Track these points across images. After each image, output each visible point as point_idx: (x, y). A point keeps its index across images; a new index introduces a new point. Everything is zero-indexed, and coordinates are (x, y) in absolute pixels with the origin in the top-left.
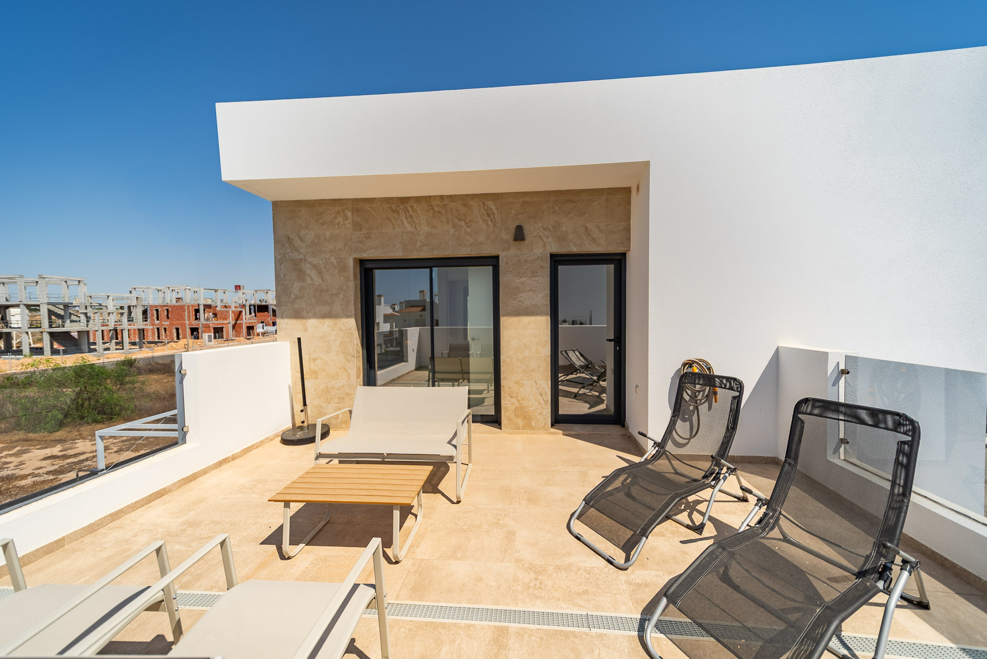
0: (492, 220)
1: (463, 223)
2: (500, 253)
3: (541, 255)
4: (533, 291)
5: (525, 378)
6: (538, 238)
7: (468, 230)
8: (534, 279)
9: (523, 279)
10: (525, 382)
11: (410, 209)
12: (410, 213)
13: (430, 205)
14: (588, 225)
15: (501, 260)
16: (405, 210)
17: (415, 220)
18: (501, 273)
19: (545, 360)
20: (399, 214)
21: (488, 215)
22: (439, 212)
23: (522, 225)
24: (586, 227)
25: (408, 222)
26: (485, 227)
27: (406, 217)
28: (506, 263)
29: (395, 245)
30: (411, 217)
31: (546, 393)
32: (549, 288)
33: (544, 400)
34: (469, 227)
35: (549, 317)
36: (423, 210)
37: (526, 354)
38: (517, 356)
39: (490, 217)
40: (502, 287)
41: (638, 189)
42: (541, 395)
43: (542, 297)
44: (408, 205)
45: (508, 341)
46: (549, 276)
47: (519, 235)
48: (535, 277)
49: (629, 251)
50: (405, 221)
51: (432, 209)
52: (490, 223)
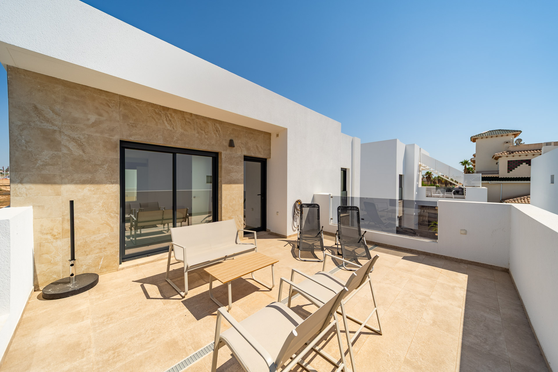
0: (218, 134)
1: (203, 132)
2: (222, 152)
3: (240, 155)
4: (237, 172)
5: (233, 215)
6: (239, 147)
7: (206, 136)
9: (233, 166)
10: (233, 217)
11: (169, 115)
12: (170, 118)
13: (184, 117)
14: (258, 145)
15: (222, 155)
16: (165, 115)
17: (173, 123)
18: (223, 162)
19: (242, 205)
20: (161, 117)
21: (217, 131)
22: (189, 122)
23: (233, 139)
24: (257, 146)
25: (168, 123)
26: (215, 137)
27: (166, 120)
28: (225, 157)
29: (157, 136)
30: (170, 120)
31: (242, 221)
32: (243, 171)
33: (241, 224)
34: (206, 135)
35: (243, 185)
36: (179, 118)
37: (234, 203)
38: (230, 204)
39: (217, 132)
40: (223, 169)
41: (278, 135)
42: (240, 222)
43: (241, 175)
44: (168, 112)
45: (226, 197)
46: (243, 165)
47: (231, 144)
48: (238, 165)
49: (270, 158)
50: (165, 122)
51: (185, 119)
52: (218, 135)
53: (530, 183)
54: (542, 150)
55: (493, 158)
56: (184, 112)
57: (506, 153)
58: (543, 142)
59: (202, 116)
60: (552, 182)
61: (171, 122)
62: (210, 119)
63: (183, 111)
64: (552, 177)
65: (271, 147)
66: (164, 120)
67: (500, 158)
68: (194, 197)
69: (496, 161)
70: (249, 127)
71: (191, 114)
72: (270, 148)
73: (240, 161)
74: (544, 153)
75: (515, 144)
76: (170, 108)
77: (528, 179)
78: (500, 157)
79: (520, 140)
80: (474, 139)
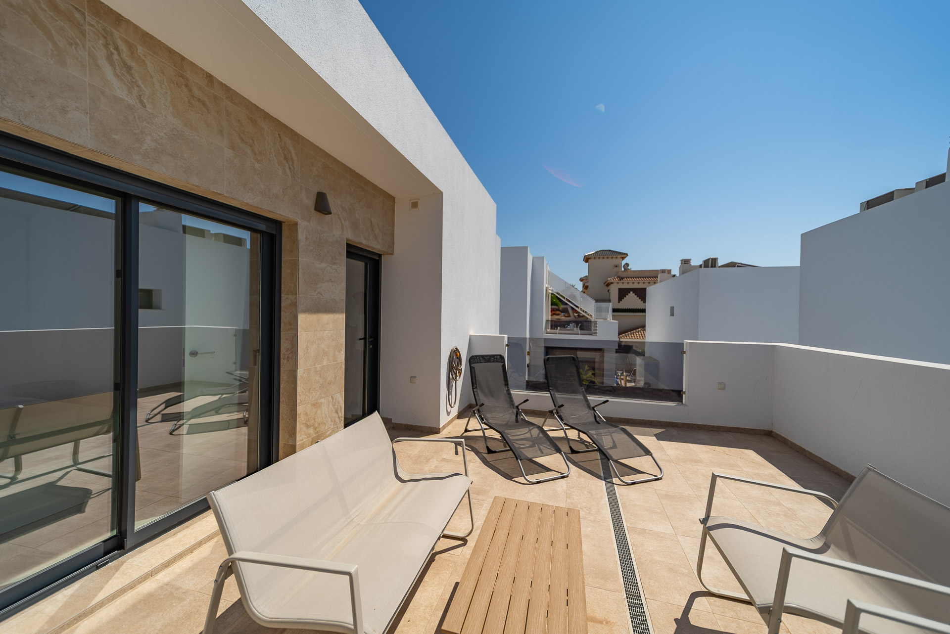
0: (290, 168)
1: (249, 151)
2: (300, 222)
3: (339, 239)
4: (332, 282)
5: (323, 395)
6: (337, 216)
7: (257, 165)
8: (333, 266)
9: (323, 265)
10: (323, 400)
11: (123, 47)
12: (124, 56)
13: (183, 77)
14: (372, 219)
15: (300, 231)
16: (105, 38)
17: (140, 83)
18: (300, 250)
19: (341, 367)
20: (84, 36)
21: (286, 158)
22: (204, 104)
23: (324, 192)
24: (371, 221)
25: (116, 75)
26: (281, 174)
27: (109, 57)
28: (306, 238)
29: (64, 110)
30: (129, 69)
31: (341, 408)
32: (345, 280)
33: (339, 418)
34: (258, 161)
35: (344, 316)
36: (163, 73)
37: (325, 363)
38: (316, 368)
39: (288, 162)
40: (301, 271)
41: (415, 205)
42: (337, 412)
43: (338, 291)
44: (115, 32)
45: (307, 348)
46: (345, 266)
47: (321, 205)
48: (334, 264)
49: (392, 254)
50: (103, 63)
51: (186, 86)
52: (288, 171)
53: (645, 316)
54: (659, 279)
55: (604, 284)
56: (183, 59)
57: (617, 280)
58: (659, 269)
59: (244, 98)
60: (672, 314)
61: (131, 75)
62: (266, 116)
63: (179, 55)
64: (672, 309)
65: (394, 228)
66: (101, 54)
67: (612, 285)
68: (194, 354)
69: (607, 288)
70: (357, 172)
71: (210, 78)
72: (394, 231)
73: (340, 253)
74: (661, 282)
75: (623, 269)
76: (128, 22)
77: (644, 311)
78: (612, 283)
79: (627, 265)
80: (587, 259)
